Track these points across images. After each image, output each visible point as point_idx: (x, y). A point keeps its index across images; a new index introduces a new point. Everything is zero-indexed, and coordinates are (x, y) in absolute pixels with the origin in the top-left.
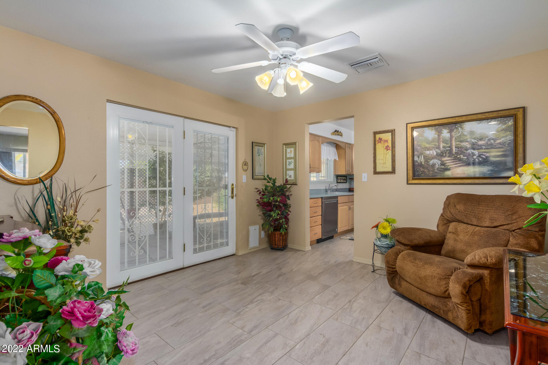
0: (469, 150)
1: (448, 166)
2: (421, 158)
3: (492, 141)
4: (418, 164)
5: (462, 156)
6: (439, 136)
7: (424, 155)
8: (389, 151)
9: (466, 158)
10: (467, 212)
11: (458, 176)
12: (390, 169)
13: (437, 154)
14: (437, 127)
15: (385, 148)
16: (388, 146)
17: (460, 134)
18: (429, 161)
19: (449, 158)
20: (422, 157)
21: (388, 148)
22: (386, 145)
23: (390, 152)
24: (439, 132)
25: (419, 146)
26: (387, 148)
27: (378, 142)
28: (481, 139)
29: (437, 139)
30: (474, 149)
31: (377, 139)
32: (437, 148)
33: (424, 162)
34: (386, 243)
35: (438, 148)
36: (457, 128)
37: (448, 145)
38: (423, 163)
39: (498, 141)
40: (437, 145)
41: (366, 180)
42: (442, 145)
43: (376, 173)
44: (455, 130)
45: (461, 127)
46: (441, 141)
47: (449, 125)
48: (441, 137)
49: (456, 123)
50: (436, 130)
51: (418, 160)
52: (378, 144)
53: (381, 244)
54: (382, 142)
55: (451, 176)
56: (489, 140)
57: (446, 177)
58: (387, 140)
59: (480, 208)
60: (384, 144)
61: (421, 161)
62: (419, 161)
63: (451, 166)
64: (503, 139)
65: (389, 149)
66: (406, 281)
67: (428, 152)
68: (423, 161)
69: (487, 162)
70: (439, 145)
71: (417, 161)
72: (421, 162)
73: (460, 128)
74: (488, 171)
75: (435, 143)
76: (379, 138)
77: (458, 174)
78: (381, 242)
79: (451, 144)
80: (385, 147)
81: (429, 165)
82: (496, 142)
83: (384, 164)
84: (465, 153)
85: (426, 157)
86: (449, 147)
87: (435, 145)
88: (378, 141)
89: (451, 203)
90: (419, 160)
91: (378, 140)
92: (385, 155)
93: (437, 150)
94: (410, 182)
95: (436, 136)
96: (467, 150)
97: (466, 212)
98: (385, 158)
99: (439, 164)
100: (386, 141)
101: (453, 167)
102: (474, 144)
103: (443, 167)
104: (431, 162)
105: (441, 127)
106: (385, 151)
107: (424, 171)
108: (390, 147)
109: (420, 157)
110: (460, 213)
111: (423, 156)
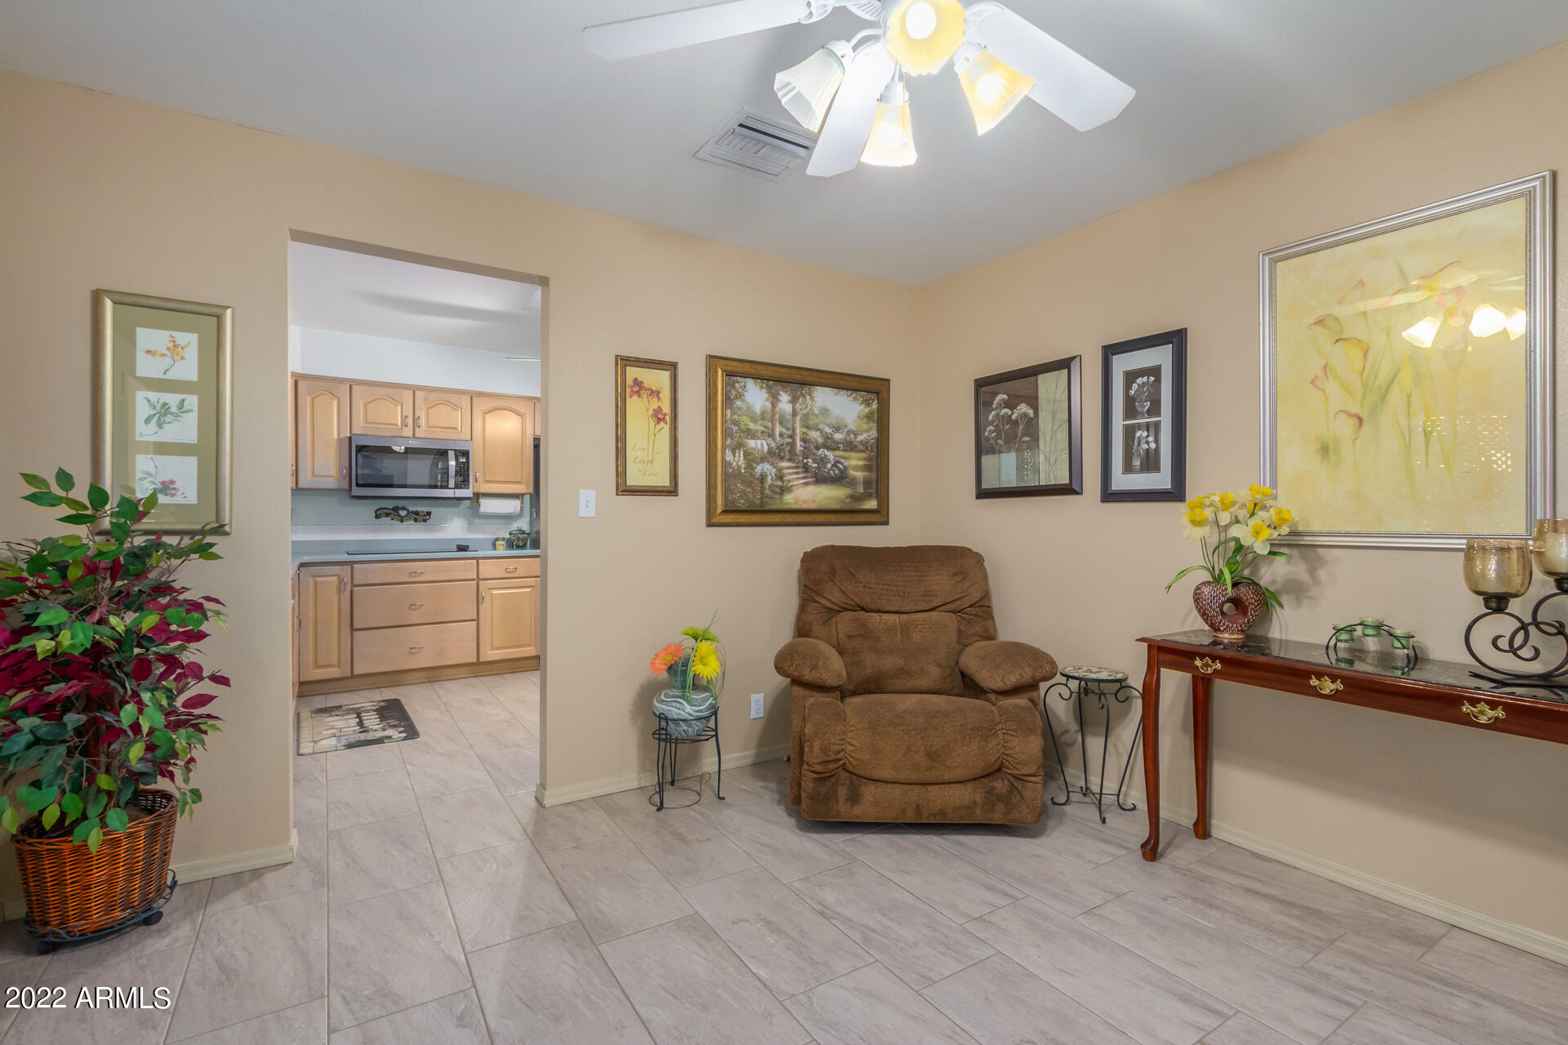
0: (822, 450)
1: (789, 481)
2: (739, 456)
3: (852, 436)
4: (733, 471)
5: (810, 460)
6: (774, 405)
7: (745, 449)
8: (662, 424)
9: (816, 465)
10: (884, 587)
11: (805, 506)
12: (665, 481)
13: (770, 451)
14: (771, 383)
15: (652, 416)
16: (658, 410)
17: (808, 410)
18: (755, 466)
19: (790, 464)
20: (742, 453)
21: (661, 417)
22: (655, 404)
23: (666, 429)
24: (773, 397)
25: (735, 425)
26: (658, 416)
27: (632, 391)
28: (837, 429)
29: (770, 413)
30: (829, 448)
31: (629, 382)
32: (769, 436)
33: (745, 468)
34: (708, 703)
35: (771, 435)
36: (804, 396)
37: (788, 433)
38: (743, 471)
39: (860, 438)
40: (770, 427)
41: (591, 513)
42: (778, 429)
43: (624, 489)
44: (801, 399)
45: (810, 395)
46: (776, 420)
47: (791, 385)
48: (777, 409)
49: (803, 384)
50: (769, 388)
51: (732, 461)
52: (631, 397)
53: (697, 711)
54: (644, 394)
55: (794, 507)
56: (848, 432)
57: (786, 507)
58: (659, 392)
59: (906, 573)
60: (649, 401)
61: (740, 463)
62: (735, 463)
63: (795, 483)
64: (865, 435)
65: (664, 418)
66: (873, 780)
67: (752, 443)
68: (743, 466)
69: (846, 478)
70: (773, 430)
71: (730, 464)
72: (739, 467)
73: (808, 397)
74: (847, 498)
75: (765, 423)
76: (636, 379)
77: (805, 501)
78: (696, 706)
79: (794, 430)
80: (651, 412)
81: (753, 476)
82: (857, 440)
83: (647, 463)
84: (815, 454)
85: (749, 454)
86: (791, 437)
87: (765, 427)
88: (631, 387)
89: (838, 570)
90: (734, 461)
91: (632, 384)
92: (652, 436)
93: (770, 440)
94: (715, 520)
95: (768, 405)
96: (818, 448)
97: (881, 587)
98: (651, 445)
99: (773, 475)
100: (655, 394)
101: (797, 485)
102: (828, 438)
103: (780, 483)
104: (759, 469)
105: (778, 387)
106: (652, 423)
107: (745, 490)
108: (665, 415)
109: (737, 455)
110: (867, 590)
111: (744, 451)
